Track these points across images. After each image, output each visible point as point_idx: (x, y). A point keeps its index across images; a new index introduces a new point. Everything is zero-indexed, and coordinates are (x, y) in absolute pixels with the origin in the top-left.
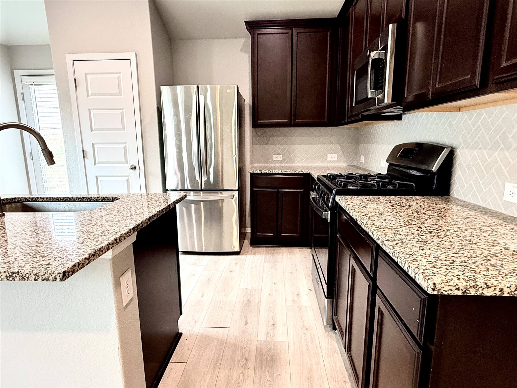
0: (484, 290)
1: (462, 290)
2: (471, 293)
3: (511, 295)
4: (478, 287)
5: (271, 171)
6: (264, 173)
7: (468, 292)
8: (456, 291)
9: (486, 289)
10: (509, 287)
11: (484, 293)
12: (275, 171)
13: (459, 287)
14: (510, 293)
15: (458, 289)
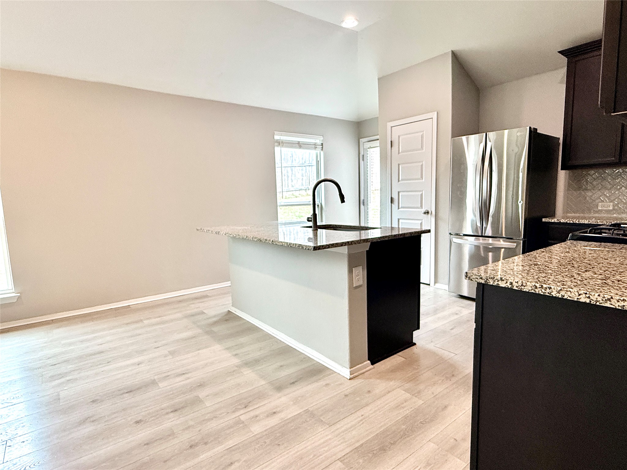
0: (499, 282)
1: (484, 280)
2: (490, 283)
3: (519, 288)
4: (494, 279)
5: (574, 221)
6: (564, 223)
7: (488, 281)
8: (480, 280)
9: (500, 281)
10: (517, 282)
11: (499, 284)
12: (579, 221)
13: (482, 277)
14: (518, 287)
15: (481, 278)
